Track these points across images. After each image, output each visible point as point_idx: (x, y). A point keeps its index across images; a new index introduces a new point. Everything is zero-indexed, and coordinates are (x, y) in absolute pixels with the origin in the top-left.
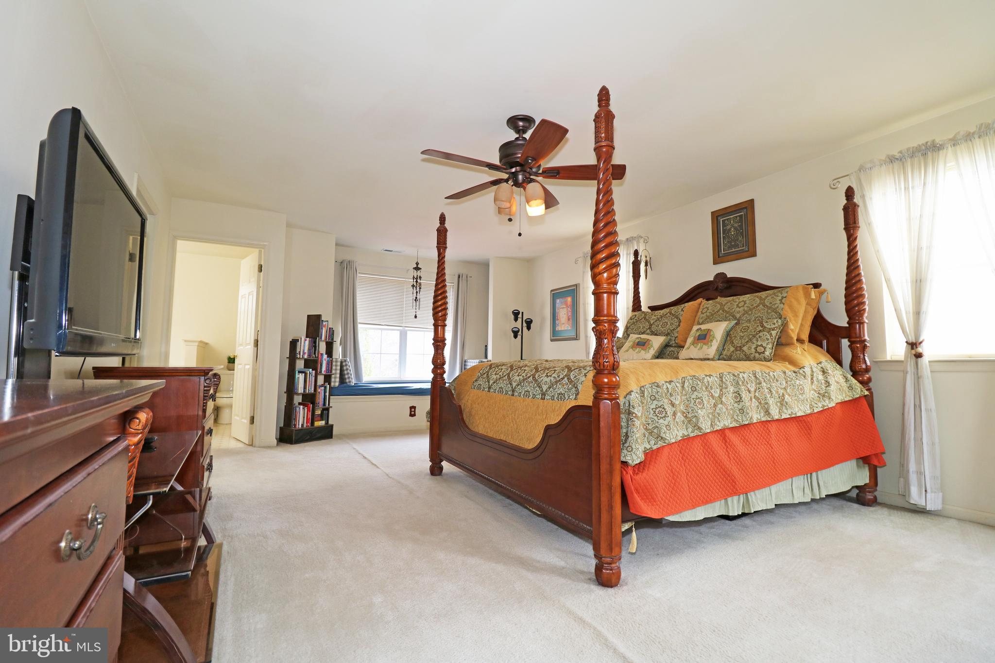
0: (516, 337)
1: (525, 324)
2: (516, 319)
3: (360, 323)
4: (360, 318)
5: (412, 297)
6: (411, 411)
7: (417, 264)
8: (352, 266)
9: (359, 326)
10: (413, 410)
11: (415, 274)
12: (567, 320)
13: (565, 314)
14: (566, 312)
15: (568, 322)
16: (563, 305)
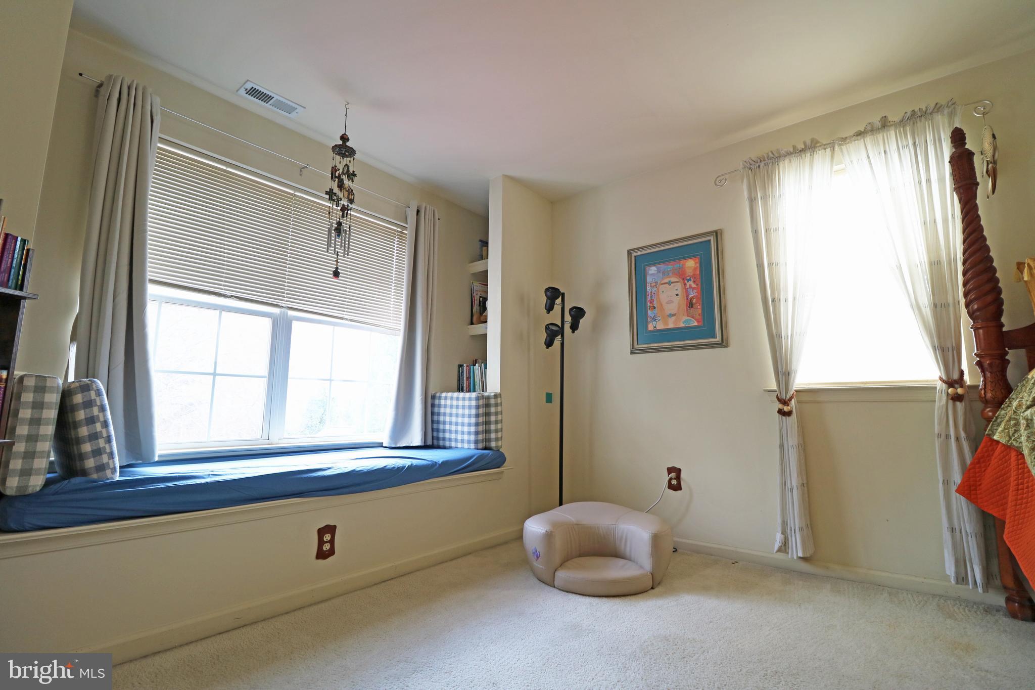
0: (549, 344)
1: (568, 318)
2: (550, 308)
3: (152, 281)
4: (152, 268)
5: (325, 225)
6: (321, 543)
7: (344, 138)
8: (139, 103)
9: (152, 290)
10: (327, 537)
11: (340, 163)
12: (684, 306)
13: (677, 295)
14: (679, 292)
15: (687, 310)
16: (670, 277)
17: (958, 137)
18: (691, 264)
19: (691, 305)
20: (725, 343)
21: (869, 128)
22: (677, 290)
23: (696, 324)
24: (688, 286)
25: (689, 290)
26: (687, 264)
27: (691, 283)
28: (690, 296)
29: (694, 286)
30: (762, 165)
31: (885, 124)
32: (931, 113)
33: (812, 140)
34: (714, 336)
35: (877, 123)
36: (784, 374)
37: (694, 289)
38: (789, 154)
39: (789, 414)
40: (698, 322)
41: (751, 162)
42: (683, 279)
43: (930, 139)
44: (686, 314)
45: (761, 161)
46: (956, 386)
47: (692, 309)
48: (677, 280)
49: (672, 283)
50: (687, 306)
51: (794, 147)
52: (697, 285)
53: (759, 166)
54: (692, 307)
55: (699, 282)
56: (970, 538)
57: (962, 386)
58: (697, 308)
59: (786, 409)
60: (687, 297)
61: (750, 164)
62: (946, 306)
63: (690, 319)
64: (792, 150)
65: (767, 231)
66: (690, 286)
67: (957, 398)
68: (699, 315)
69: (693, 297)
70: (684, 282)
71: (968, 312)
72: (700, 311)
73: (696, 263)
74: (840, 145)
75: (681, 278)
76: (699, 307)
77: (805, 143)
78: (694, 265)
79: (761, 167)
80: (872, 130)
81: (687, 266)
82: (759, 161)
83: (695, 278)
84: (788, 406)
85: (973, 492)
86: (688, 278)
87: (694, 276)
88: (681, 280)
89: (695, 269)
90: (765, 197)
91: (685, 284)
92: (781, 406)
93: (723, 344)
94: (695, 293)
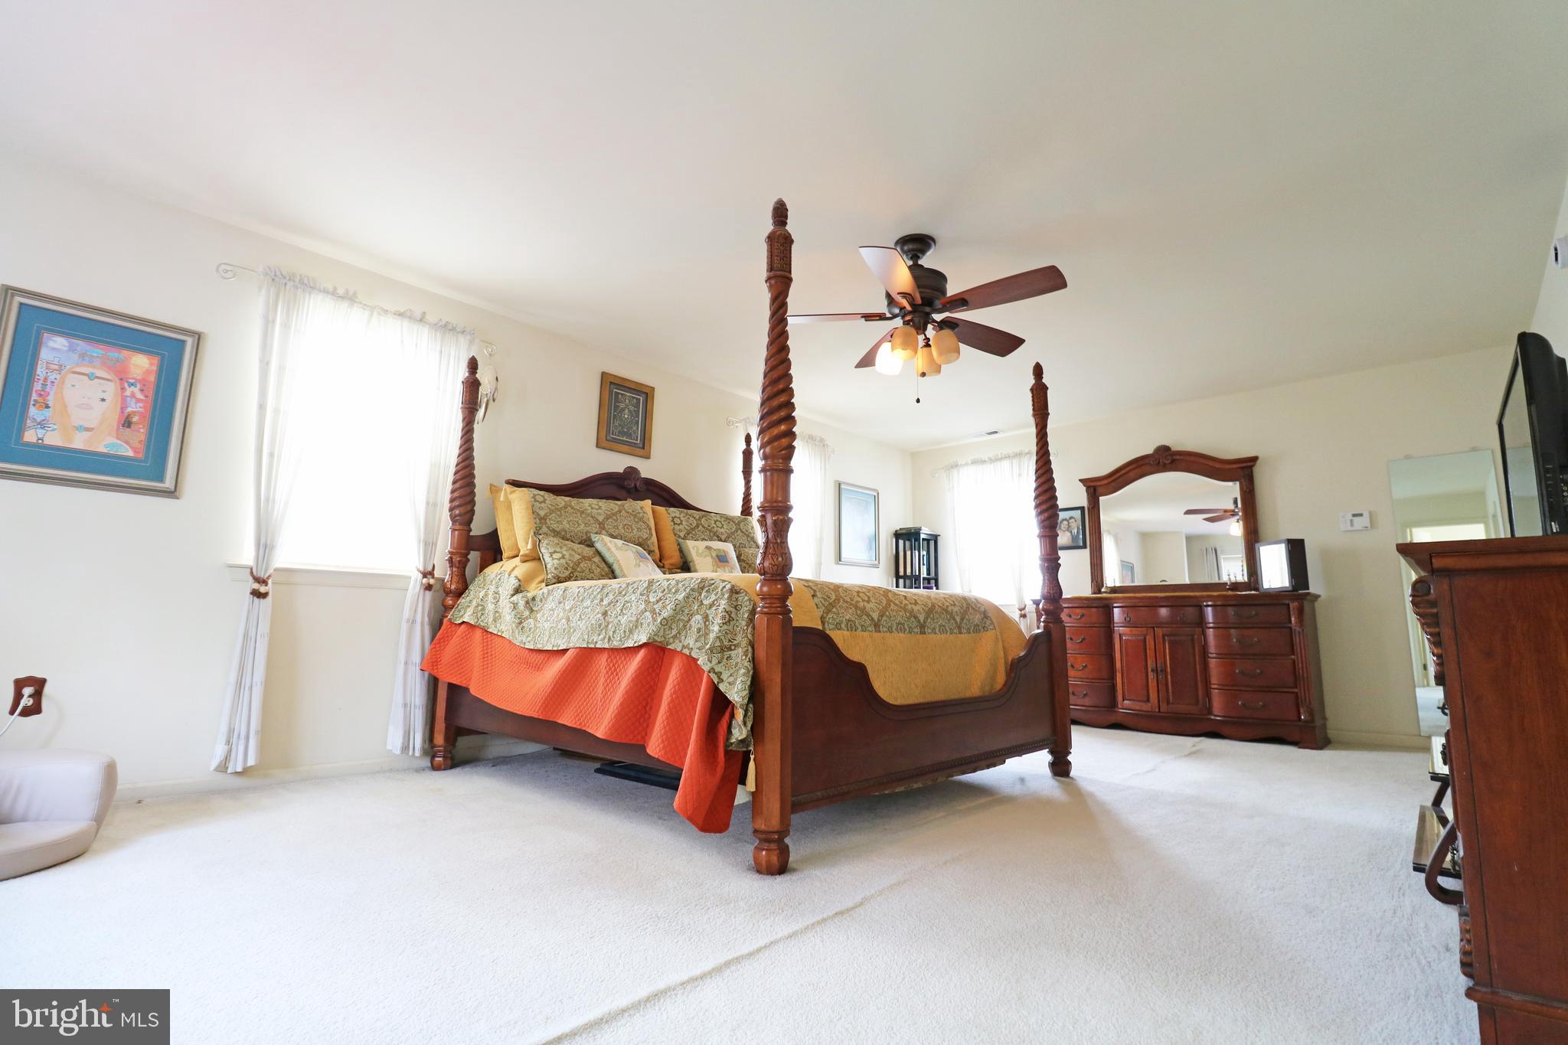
12: (113, 422)
13: (103, 400)
14: (109, 396)
15: (118, 429)
16: (95, 367)
17: (473, 365)
18: (141, 363)
19: (127, 423)
20: (177, 493)
21: (408, 314)
22: (104, 391)
23: (130, 453)
24: (128, 393)
25: (129, 399)
26: (134, 358)
27: (136, 390)
28: (129, 409)
29: (140, 396)
30: (290, 284)
31: (422, 320)
32: (458, 332)
33: (355, 293)
34: (161, 479)
35: (418, 314)
36: (264, 546)
37: (138, 401)
38: (326, 291)
39: (264, 596)
40: (135, 451)
41: (278, 273)
42: (121, 379)
43: (453, 353)
44: (115, 435)
45: (290, 280)
46: (428, 576)
47: (128, 430)
48: (110, 378)
49: (98, 378)
50: (119, 422)
51: (335, 289)
52: (146, 397)
53: (286, 284)
54: (129, 426)
55: (151, 393)
56: (417, 711)
57: (433, 577)
58: (139, 432)
59: (263, 589)
60: (123, 409)
61: (275, 275)
62: (435, 505)
63: (121, 445)
64: (331, 290)
65: (281, 368)
66: (133, 395)
67: (429, 587)
68: (140, 442)
69: (134, 412)
70: (122, 384)
71: (451, 515)
72: (143, 437)
73: (151, 364)
74: (379, 314)
75: (117, 377)
76: (142, 430)
77: (347, 291)
78: (147, 366)
79: (288, 286)
80: (410, 318)
81: (133, 362)
82: (288, 278)
83: (144, 385)
84: (266, 586)
85: (435, 668)
86: (132, 381)
87: (143, 382)
88: (117, 380)
89: (148, 372)
90: (286, 326)
91: (123, 389)
92: (256, 586)
93: (172, 493)
94: (140, 408)
